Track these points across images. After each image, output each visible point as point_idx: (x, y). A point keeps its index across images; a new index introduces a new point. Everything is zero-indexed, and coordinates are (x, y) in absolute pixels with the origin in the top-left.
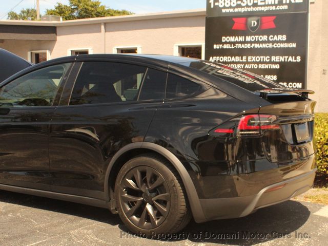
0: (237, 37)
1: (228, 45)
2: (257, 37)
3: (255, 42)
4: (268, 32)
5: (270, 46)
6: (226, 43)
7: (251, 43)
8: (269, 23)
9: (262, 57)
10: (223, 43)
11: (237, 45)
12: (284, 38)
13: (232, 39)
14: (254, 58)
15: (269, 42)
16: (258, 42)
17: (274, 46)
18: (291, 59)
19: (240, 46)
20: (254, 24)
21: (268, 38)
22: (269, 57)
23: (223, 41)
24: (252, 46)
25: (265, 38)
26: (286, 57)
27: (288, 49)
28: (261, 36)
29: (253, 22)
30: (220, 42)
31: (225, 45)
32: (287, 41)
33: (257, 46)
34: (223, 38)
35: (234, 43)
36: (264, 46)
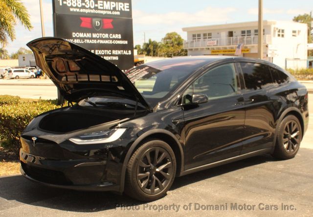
0: (85, 34)
1: (78, 40)
2: (101, 34)
3: (100, 39)
4: (108, 31)
5: (111, 42)
6: (76, 38)
7: (97, 39)
8: (109, 24)
9: (106, 51)
10: (74, 39)
11: (86, 40)
12: (119, 36)
13: (81, 35)
14: (100, 51)
15: (109, 39)
16: (102, 39)
17: (113, 42)
18: (125, 53)
19: (88, 41)
20: (98, 24)
21: (109, 36)
22: (110, 51)
23: (73, 36)
24: (98, 42)
25: (106, 36)
26: (122, 51)
27: (123, 45)
28: (104, 34)
29: (97, 23)
30: (71, 37)
31: (75, 40)
32: (122, 39)
33: (102, 42)
34: (73, 33)
35: (84, 39)
36: (107, 42)
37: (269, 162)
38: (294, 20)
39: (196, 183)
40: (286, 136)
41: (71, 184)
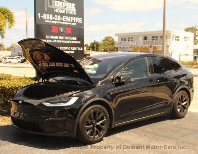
0: (54, 36)
1: (49, 40)
2: (64, 37)
3: (63, 40)
4: (68, 35)
5: (70, 42)
6: (48, 39)
7: (61, 40)
8: (69, 31)
9: (67, 47)
10: (47, 39)
11: (54, 40)
12: (76, 39)
13: (52, 37)
14: (63, 48)
15: (69, 40)
16: (65, 40)
17: (72, 42)
18: (79, 49)
19: (56, 41)
20: (62, 31)
21: (69, 38)
22: (69, 48)
23: (47, 38)
24: (62, 42)
25: (67, 38)
26: (77, 48)
27: (77, 44)
28: (66, 37)
29: (62, 30)
30: (45, 38)
31: (48, 40)
32: (77, 40)
33: (64, 42)
34: (47, 36)
35: (53, 40)
36: (67, 42)
37: (168, 120)
38: (185, 30)
39: (122, 133)
40: (179, 104)
41: (43, 131)
